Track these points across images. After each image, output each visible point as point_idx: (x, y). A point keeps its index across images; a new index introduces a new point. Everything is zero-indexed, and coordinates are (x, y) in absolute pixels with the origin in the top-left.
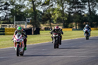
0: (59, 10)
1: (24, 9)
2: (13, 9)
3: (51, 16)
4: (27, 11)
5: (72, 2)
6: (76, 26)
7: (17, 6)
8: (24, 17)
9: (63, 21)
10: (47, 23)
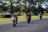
0: (24, 6)
1: (7, 5)
2: (1, 5)
3: (20, 9)
4: (8, 6)
5: (30, 2)
6: (32, 13)
7: (3, 4)
8: (7, 9)
9: (26, 11)
10: (18, 12)
